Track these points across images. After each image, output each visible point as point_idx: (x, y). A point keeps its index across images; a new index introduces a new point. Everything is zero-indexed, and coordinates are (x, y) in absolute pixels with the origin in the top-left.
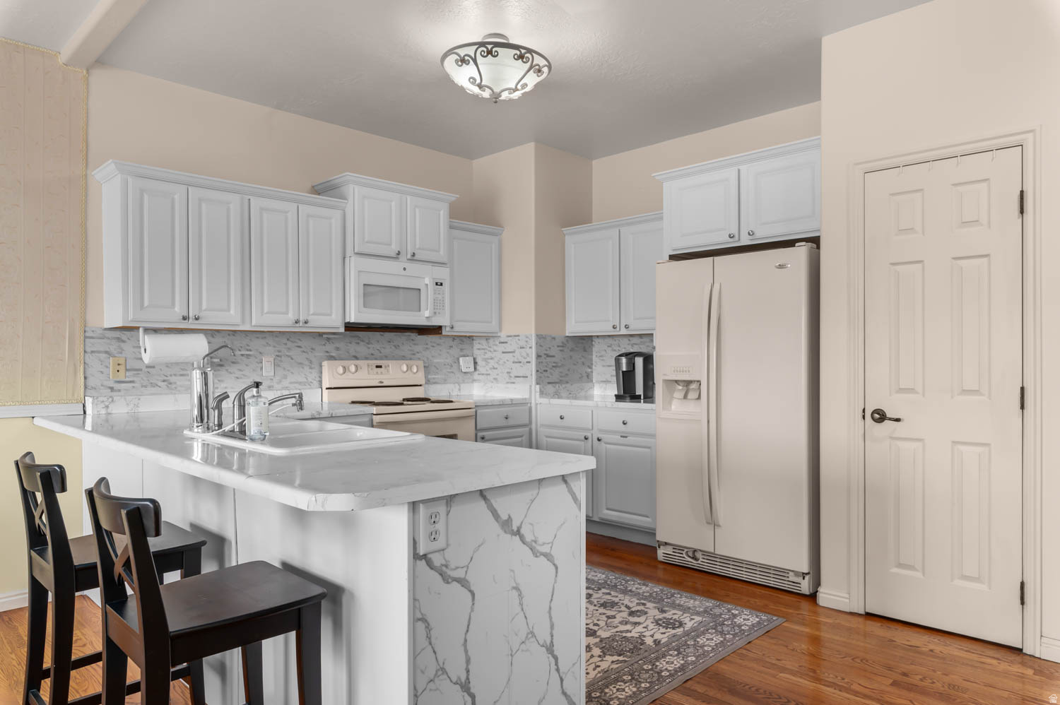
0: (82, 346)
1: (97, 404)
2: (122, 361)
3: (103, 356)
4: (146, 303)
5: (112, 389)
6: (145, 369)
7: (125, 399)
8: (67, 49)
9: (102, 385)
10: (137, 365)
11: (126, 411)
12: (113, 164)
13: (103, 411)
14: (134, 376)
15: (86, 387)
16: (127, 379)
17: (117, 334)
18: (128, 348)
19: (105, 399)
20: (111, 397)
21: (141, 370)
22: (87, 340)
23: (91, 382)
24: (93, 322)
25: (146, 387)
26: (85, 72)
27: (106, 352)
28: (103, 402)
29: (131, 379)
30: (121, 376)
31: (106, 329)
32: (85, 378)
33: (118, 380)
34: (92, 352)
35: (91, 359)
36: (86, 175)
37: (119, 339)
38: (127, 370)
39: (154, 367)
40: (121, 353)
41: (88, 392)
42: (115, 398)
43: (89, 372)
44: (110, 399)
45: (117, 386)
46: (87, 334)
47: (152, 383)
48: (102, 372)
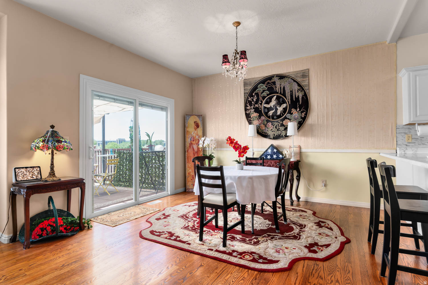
0: (395, 131)
1: (401, 150)
2: (410, 136)
3: (403, 134)
4: (418, 114)
5: (406, 145)
6: (420, 139)
7: (411, 149)
8: (389, 39)
9: (403, 144)
10: (416, 137)
11: (412, 153)
12: (404, 70)
13: (403, 153)
14: (415, 141)
15: (397, 144)
16: (412, 142)
17: (408, 127)
18: (412, 131)
19: (404, 148)
20: (406, 148)
21: (418, 139)
22: (397, 129)
23: (399, 143)
24: (399, 123)
25: (420, 145)
26: (395, 43)
27: (404, 133)
28: (403, 149)
29: (414, 142)
30: (410, 141)
31: (404, 125)
32: (397, 141)
33: (409, 142)
34: (399, 133)
35: (398, 135)
36: (396, 77)
37: (409, 128)
38: (412, 139)
39: (423, 138)
40: (410, 133)
41: (398, 146)
42: (407, 148)
43: (398, 139)
44: (406, 149)
45: (408, 144)
46: (397, 127)
47: (423, 143)
48: (403, 140)
